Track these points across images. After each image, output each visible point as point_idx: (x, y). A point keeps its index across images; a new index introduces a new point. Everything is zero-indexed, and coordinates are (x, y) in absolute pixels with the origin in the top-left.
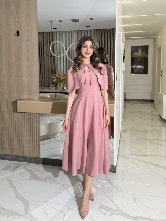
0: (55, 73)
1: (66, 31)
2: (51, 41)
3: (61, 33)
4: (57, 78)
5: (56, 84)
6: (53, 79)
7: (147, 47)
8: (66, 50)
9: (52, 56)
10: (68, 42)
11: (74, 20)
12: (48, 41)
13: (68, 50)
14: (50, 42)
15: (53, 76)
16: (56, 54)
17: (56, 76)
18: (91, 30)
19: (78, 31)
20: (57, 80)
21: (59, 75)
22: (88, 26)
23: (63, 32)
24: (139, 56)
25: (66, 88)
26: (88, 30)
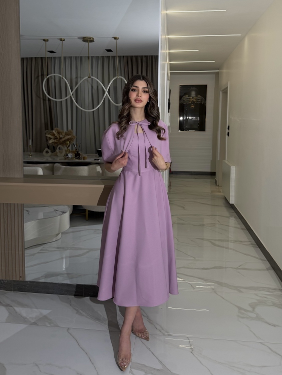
0: (52, 129)
1: (71, 58)
2: (45, 73)
3: (62, 60)
5: (54, 147)
6: (48, 139)
9: (47, 99)
10: (74, 76)
11: (85, 39)
12: (40, 74)
13: (74, 90)
14: (42, 75)
15: (48, 134)
16: (54, 96)
17: (54, 135)
18: (114, 57)
20: (56, 141)
21: (59, 133)
22: (109, 51)
23: (65, 58)
25: (71, 154)
26: (109, 57)
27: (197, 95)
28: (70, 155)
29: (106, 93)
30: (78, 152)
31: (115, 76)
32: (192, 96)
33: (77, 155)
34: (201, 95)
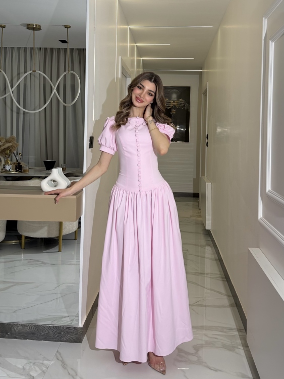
1: (19, 49)
7: (188, 89)
8: (12, 88)
13: (15, 87)
18: (72, 50)
19: (45, 49)
22: (64, 41)
24: (172, 107)
25: (11, 166)
26: (65, 50)
27: (179, 98)
28: (8, 168)
29: (55, 91)
30: (19, 163)
31: (65, 71)
32: (173, 99)
33: (19, 167)
34: (183, 99)
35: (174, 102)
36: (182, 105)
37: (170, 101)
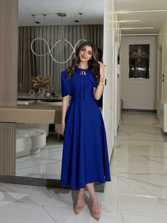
0: (36, 76)
1: (51, 26)
3: (45, 28)
4: (38, 82)
5: (37, 89)
6: (33, 83)
7: (148, 46)
9: (33, 55)
10: (52, 39)
12: (29, 37)
14: (31, 38)
15: (33, 79)
16: (38, 53)
17: (37, 80)
19: (65, 26)
20: (38, 84)
21: (41, 79)
22: (77, 21)
25: (49, 94)
26: (77, 26)
27: (142, 52)
30: (53, 92)
34: (145, 52)
35: (139, 54)
36: (144, 56)
37: (137, 53)
